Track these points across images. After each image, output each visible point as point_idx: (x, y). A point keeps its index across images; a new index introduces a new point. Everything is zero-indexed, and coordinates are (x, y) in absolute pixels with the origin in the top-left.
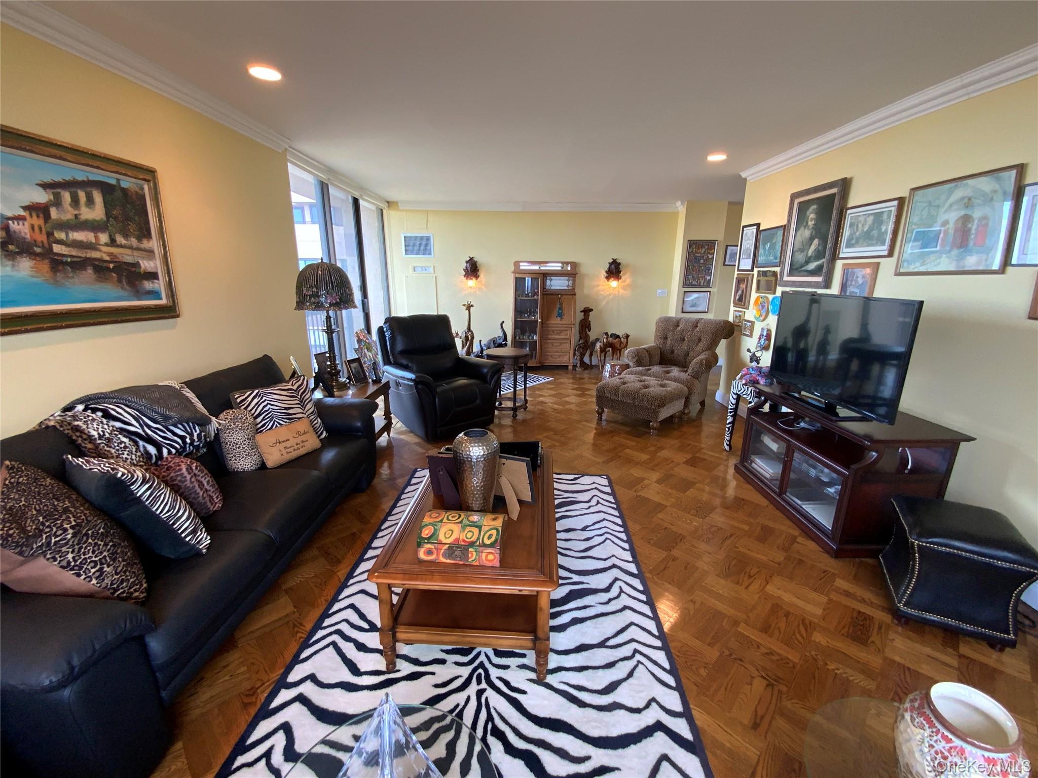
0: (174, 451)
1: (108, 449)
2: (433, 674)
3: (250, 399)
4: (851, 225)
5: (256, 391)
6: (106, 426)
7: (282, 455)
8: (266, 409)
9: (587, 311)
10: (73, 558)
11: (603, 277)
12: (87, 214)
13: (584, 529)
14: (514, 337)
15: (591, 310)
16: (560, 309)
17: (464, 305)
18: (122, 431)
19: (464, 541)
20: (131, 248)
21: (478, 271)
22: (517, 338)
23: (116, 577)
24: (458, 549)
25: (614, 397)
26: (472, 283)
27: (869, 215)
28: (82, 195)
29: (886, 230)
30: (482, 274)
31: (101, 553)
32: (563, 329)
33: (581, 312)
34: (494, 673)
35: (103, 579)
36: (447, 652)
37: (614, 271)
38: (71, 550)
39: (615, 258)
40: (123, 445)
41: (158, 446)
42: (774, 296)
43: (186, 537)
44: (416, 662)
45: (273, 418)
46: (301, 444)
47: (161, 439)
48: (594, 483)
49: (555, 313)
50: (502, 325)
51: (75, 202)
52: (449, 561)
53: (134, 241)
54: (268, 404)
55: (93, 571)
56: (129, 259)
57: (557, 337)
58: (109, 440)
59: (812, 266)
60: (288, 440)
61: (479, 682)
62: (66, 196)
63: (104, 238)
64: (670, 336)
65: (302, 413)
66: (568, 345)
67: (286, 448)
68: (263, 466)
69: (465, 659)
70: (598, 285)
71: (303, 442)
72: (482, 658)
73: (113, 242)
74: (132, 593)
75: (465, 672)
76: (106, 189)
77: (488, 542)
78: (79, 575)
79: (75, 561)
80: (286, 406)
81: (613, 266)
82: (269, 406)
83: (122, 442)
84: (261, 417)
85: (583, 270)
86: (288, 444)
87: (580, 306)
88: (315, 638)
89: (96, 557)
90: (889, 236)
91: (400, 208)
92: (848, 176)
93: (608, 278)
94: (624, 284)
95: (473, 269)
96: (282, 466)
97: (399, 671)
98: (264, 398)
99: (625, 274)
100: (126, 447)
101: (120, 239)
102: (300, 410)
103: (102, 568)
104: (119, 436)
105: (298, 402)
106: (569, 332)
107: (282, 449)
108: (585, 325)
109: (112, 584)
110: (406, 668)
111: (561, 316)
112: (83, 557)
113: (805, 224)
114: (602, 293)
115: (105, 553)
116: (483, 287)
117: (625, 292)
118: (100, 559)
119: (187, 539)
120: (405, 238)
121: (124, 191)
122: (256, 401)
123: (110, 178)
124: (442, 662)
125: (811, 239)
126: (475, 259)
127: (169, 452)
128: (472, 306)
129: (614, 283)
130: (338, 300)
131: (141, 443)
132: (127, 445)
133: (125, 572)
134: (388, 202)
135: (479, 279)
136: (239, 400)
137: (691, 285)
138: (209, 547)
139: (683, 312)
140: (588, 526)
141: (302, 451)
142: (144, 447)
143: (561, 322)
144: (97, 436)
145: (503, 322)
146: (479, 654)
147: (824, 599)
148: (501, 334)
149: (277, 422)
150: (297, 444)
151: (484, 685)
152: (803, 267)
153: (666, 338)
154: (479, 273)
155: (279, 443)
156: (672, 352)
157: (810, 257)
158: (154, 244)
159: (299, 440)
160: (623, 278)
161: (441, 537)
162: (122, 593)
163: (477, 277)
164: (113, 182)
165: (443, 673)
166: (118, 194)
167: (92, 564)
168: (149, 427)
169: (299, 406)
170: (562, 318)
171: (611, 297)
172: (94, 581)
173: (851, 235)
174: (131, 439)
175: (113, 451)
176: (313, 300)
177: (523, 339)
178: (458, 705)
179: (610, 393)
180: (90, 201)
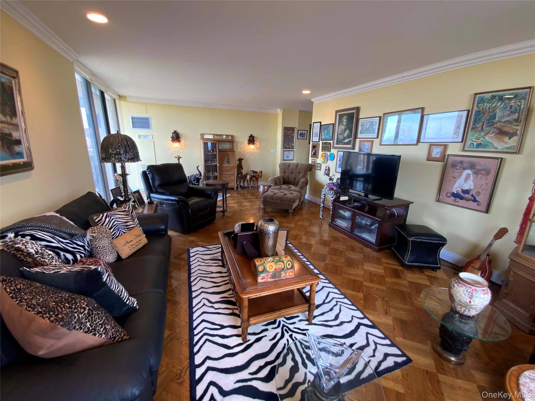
0: (83, 255)
1: (43, 260)
2: (266, 336)
3: (104, 219)
4: (362, 125)
5: (105, 214)
6: (36, 245)
7: (130, 250)
8: (115, 224)
9: (240, 160)
10: (90, 325)
11: (246, 143)
14: (205, 174)
15: (243, 159)
16: (228, 159)
17: (176, 157)
18: (46, 246)
19: (279, 269)
20: (8, 123)
21: (180, 138)
22: (206, 174)
23: (113, 330)
24: (276, 274)
25: (271, 201)
26: (176, 145)
27: (368, 122)
29: (375, 128)
30: (182, 140)
31: (102, 318)
32: (230, 169)
33: (238, 160)
34: (291, 327)
35: (108, 333)
36: (266, 325)
37: (252, 140)
38: (88, 320)
39: (251, 134)
40: (50, 256)
41: (73, 254)
42: (330, 153)
44: (254, 334)
45: (119, 229)
46: (139, 242)
47: (72, 249)
49: (226, 161)
50: (197, 167)
52: (272, 280)
53: (8, 119)
54: (115, 221)
55: (102, 330)
56: (7, 131)
57: (227, 173)
58: (42, 254)
59: (346, 141)
60: (132, 241)
61: (288, 333)
64: (287, 171)
65: (134, 224)
66: (233, 177)
67: (132, 245)
68: (119, 258)
69: (276, 325)
70: (245, 147)
71: (140, 241)
72: (282, 323)
74: (123, 337)
75: (279, 330)
77: (289, 267)
78: (95, 335)
79: (92, 326)
80: (125, 221)
81: (251, 138)
82: (116, 222)
83: (49, 254)
84: (112, 229)
85: (237, 139)
86: (132, 243)
87: (237, 157)
88: (195, 341)
89: (101, 321)
90: (377, 131)
91: (128, 100)
92: (359, 106)
93: (249, 144)
94: (256, 147)
95: (176, 137)
96: (130, 257)
97: (249, 340)
98: (112, 218)
99: (257, 142)
100: (53, 257)
101: (2, 117)
102: (132, 223)
103: (105, 327)
104: (46, 251)
105: (131, 218)
106: (233, 171)
107: (130, 246)
108: (240, 167)
109: (113, 335)
110: (252, 338)
111: (228, 162)
112: (95, 323)
113: (342, 123)
114: (246, 151)
115: (104, 318)
116: (183, 147)
117: (258, 151)
118: (103, 322)
120: (132, 118)
122: (107, 220)
124: (267, 330)
125: (345, 130)
126: (178, 132)
127: (81, 257)
128: (181, 158)
129: (252, 147)
130: (133, 156)
131: (62, 253)
132: (53, 256)
133: (116, 326)
134: (119, 96)
135: (180, 143)
136: (96, 221)
137: (286, 148)
139: (283, 160)
141: (140, 246)
142: (64, 255)
143: (229, 166)
144: (34, 252)
145: (199, 166)
146: (280, 322)
147: (382, 267)
148: (198, 173)
149: (122, 231)
150: (137, 242)
151: (290, 333)
152: (342, 141)
153: (285, 172)
154: (180, 139)
155: (128, 243)
156: (289, 178)
157: (345, 137)
158: (18, 120)
159: (137, 240)
160: (256, 144)
161: (268, 269)
162: (119, 338)
163: (179, 141)
165: (271, 333)
167: (100, 326)
168: (62, 242)
169: (131, 220)
170: (229, 164)
171: (251, 153)
172: (104, 336)
173: (362, 129)
174: (54, 252)
175: (47, 261)
176: (117, 156)
177: (210, 175)
178: (285, 344)
179: (269, 199)
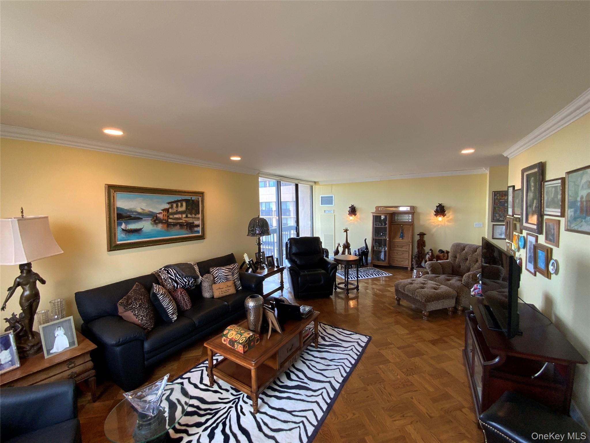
0: (181, 286)
1: (164, 283)
2: (222, 394)
3: (214, 271)
5: (218, 268)
6: (166, 276)
7: (220, 294)
8: (219, 275)
9: (422, 235)
10: (137, 313)
11: (433, 214)
12: (180, 209)
13: (331, 360)
14: (373, 247)
15: (425, 234)
16: (402, 233)
17: (344, 230)
18: (170, 278)
19: (234, 339)
20: (192, 218)
21: (356, 212)
22: (375, 248)
23: (145, 321)
24: (232, 342)
26: (352, 218)
27: (552, 187)
28: (179, 204)
29: (560, 198)
30: (358, 213)
31: (144, 313)
32: (404, 245)
33: (418, 235)
34: (241, 403)
35: (142, 321)
36: (232, 388)
37: (441, 210)
38: (137, 310)
39: (440, 203)
40: (169, 282)
41: (177, 284)
42: (521, 235)
43: (170, 315)
44: (220, 387)
45: (221, 279)
46: (227, 291)
47: (179, 282)
48: (359, 339)
49: (399, 234)
50: (365, 240)
51: (177, 206)
52: (229, 346)
53: (193, 216)
54: (220, 273)
55: (141, 318)
56: (191, 221)
57: (400, 249)
58: (166, 280)
60: (223, 288)
61: (233, 404)
62: (175, 205)
63: (184, 216)
65: (232, 278)
66: (407, 255)
67: (221, 291)
68: (213, 297)
69: (235, 393)
70: (430, 219)
71: (228, 290)
72: (241, 396)
73: (187, 217)
74: (148, 328)
75: (232, 398)
76: (187, 201)
77: (241, 342)
78: (137, 318)
79: (137, 314)
80: (226, 275)
81: (438, 208)
82: (220, 274)
83: (169, 281)
84: (217, 278)
85: (419, 210)
86: (223, 290)
87: (417, 231)
88: (199, 366)
89: (142, 314)
91: (320, 184)
92: (543, 161)
93: (436, 215)
94: (448, 219)
95: (353, 211)
96: (219, 298)
97: (213, 388)
98: (219, 271)
99: (449, 212)
100: (169, 283)
101: (189, 216)
102: (231, 277)
103: (143, 318)
104: (169, 279)
105: (231, 273)
106: (408, 247)
107: (220, 292)
108: (422, 243)
109: (144, 323)
110: (215, 387)
111: (402, 237)
112: (139, 313)
113: (530, 189)
114: (433, 224)
115: (145, 314)
116: (358, 220)
117: (449, 224)
118: (143, 315)
119: (170, 316)
120: (322, 197)
121: (193, 201)
122: (216, 271)
123: (188, 198)
124: (227, 391)
125: (533, 200)
126: (354, 206)
127: (180, 287)
128: (348, 230)
129: (440, 218)
131: (173, 282)
132: (170, 282)
133: (148, 321)
134: (315, 182)
135: (356, 216)
136: (211, 271)
137: (499, 221)
138: (175, 321)
139: (493, 239)
140: (334, 359)
141: (227, 294)
142: (174, 283)
143: (402, 241)
144: (163, 278)
145: (366, 239)
146: (242, 394)
149: (222, 281)
150: (226, 290)
151: (234, 406)
153: (456, 257)
154: (356, 213)
155: (220, 289)
156: (460, 267)
157: (534, 211)
158: (200, 216)
159: (227, 289)
160: (448, 215)
161: (228, 336)
162: (146, 327)
163: (355, 215)
164: (190, 199)
165: (225, 395)
166: (191, 201)
167: (141, 316)
168: (177, 277)
169: (231, 275)
170: (403, 238)
171: (439, 226)
172: (140, 321)
174: (171, 281)
175: (166, 284)
176: (252, 232)
177: (379, 249)
178: (220, 408)
180: (182, 205)
